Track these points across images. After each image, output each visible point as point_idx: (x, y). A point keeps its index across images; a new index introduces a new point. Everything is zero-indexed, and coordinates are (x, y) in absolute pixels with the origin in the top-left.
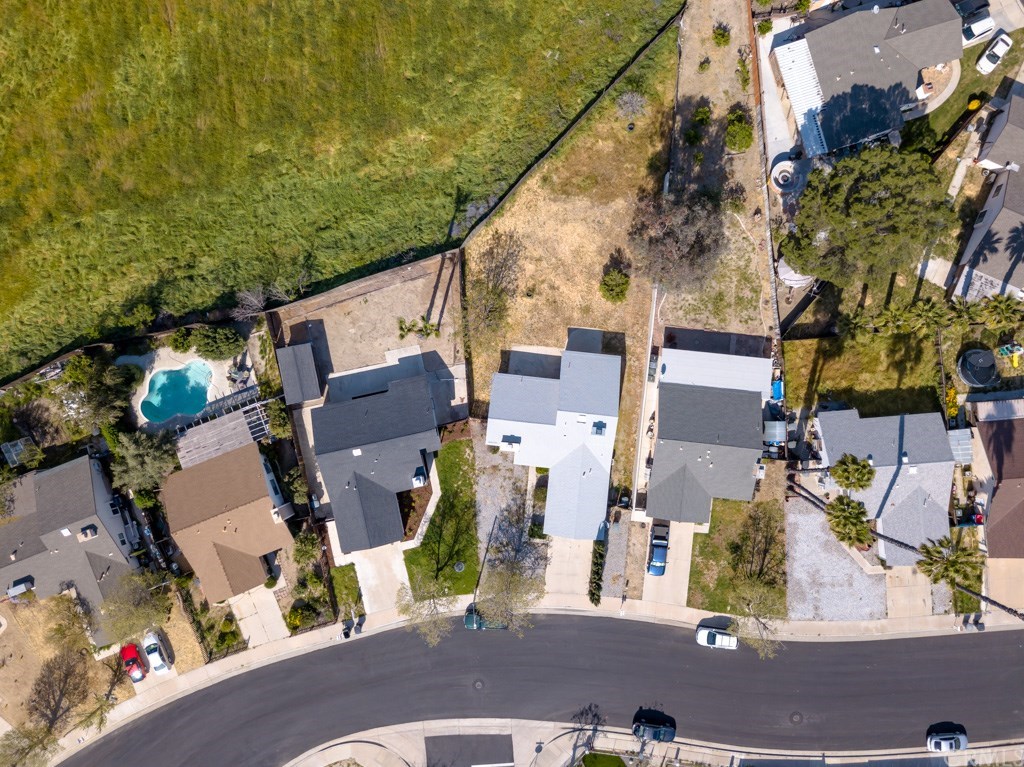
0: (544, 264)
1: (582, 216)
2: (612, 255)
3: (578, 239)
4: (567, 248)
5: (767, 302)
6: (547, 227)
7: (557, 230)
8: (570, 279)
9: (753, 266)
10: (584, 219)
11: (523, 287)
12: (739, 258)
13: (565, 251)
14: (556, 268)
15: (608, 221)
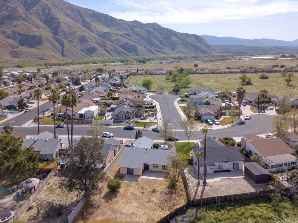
0: (146, 200)
1: (122, 215)
2: (111, 200)
3: (127, 207)
4: (133, 205)
5: (49, 184)
6: (143, 212)
7: (137, 211)
8: (134, 195)
9: (46, 194)
10: (121, 214)
11: (158, 194)
12: (50, 196)
13: (134, 204)
14: (141, 198)
15: (109, 212)
